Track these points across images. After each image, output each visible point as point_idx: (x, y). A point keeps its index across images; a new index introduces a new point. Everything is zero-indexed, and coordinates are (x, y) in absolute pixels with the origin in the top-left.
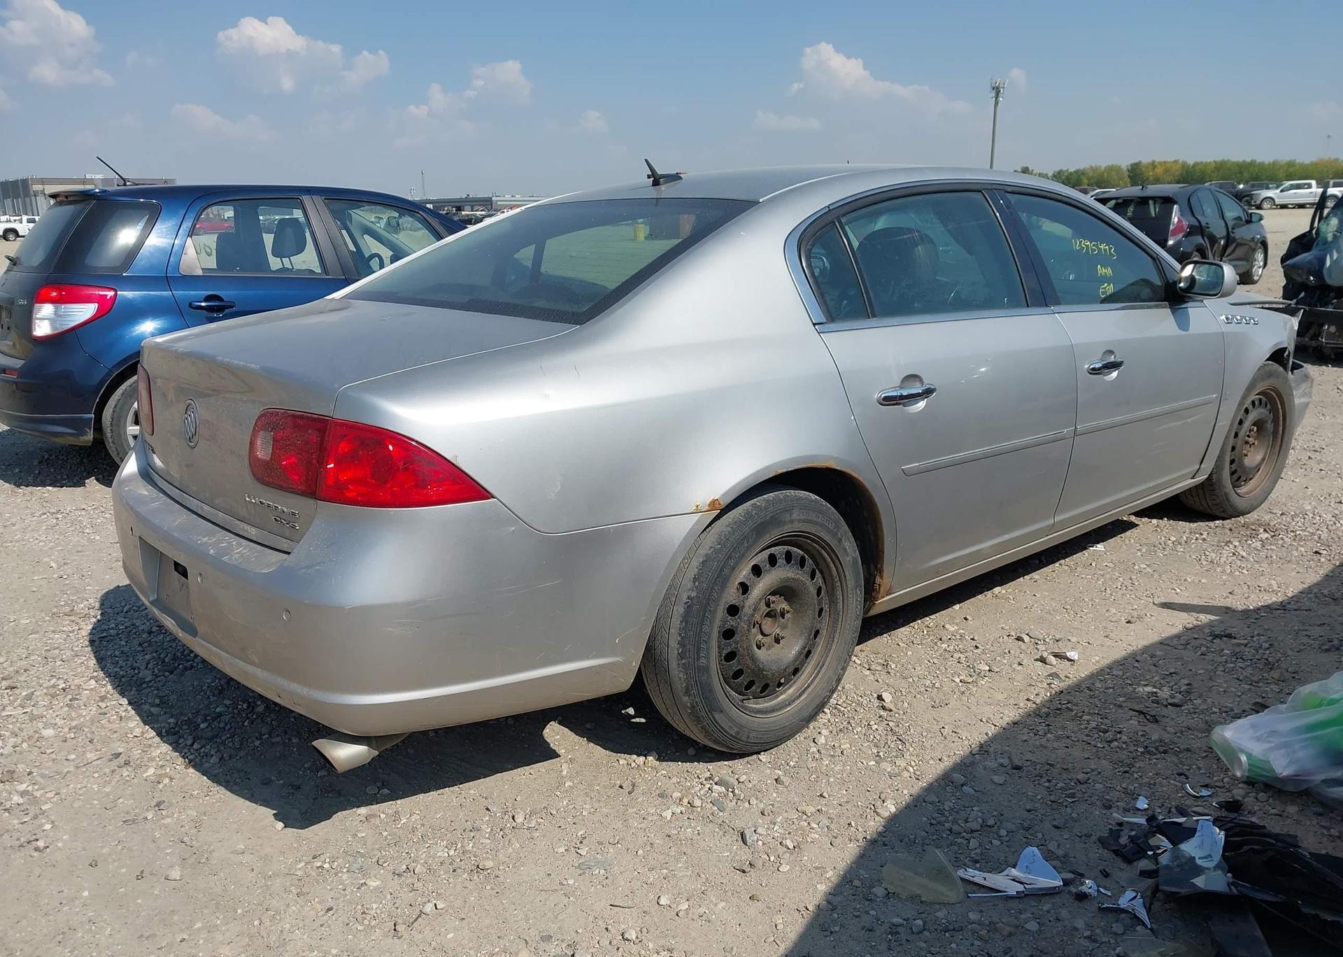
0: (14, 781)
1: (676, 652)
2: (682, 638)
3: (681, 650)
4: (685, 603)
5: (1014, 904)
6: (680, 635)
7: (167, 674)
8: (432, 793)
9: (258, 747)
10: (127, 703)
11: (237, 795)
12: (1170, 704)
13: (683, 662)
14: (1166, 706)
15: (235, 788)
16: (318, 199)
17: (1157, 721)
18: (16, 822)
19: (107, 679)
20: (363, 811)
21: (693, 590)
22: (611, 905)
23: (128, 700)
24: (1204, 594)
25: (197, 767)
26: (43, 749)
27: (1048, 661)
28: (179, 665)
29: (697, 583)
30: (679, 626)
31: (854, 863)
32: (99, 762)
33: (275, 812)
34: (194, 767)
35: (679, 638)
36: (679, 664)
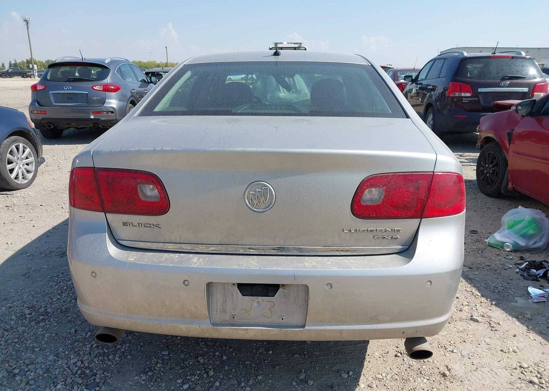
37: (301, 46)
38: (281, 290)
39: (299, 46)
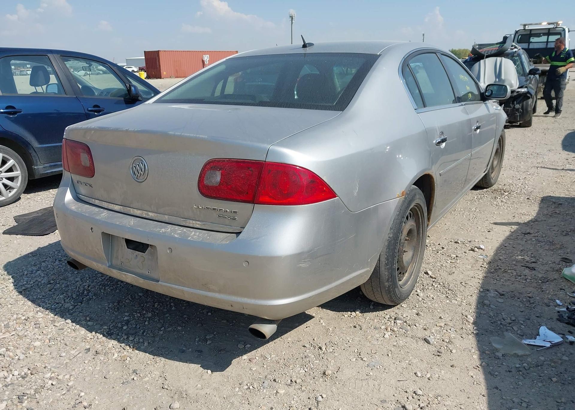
0: (39, 372)
1: (384, 263)
2: (387, 256)
3: (386, 262)
4: (388, 240)
5: (550, 351)
6: (386, 255)
7: (79, 304)
8: (270, 343)
9: (163, 334)
10: (71, 321)
11: (172, 360)
12: (532, 262)
13: (388, 267)
14: (531, 263)
15: (168, 356)
16: (57, 56)
17: (535, 270)
18: (59, 394)
19: (48, 311)
20: (245, 357)
21: (391, 234)
22: (398, 381)
23: (70, 320)
24: (505, 218)
25: (139, 349)
26: (40, 353)
27: (475, 250)
28: (83, 298)
29: (392, 231)
30: (385, 251)
31: (478, 344)
32: (80, 355)
33: (200, 365)
34: (136, 349)
35: (386, 257)
36: (385, 269)
37: (558, 27)
38: (149, 248)
39: (555, 27)
